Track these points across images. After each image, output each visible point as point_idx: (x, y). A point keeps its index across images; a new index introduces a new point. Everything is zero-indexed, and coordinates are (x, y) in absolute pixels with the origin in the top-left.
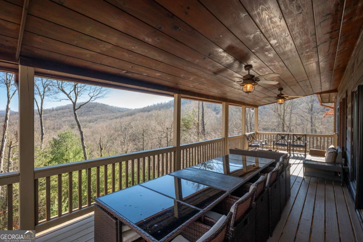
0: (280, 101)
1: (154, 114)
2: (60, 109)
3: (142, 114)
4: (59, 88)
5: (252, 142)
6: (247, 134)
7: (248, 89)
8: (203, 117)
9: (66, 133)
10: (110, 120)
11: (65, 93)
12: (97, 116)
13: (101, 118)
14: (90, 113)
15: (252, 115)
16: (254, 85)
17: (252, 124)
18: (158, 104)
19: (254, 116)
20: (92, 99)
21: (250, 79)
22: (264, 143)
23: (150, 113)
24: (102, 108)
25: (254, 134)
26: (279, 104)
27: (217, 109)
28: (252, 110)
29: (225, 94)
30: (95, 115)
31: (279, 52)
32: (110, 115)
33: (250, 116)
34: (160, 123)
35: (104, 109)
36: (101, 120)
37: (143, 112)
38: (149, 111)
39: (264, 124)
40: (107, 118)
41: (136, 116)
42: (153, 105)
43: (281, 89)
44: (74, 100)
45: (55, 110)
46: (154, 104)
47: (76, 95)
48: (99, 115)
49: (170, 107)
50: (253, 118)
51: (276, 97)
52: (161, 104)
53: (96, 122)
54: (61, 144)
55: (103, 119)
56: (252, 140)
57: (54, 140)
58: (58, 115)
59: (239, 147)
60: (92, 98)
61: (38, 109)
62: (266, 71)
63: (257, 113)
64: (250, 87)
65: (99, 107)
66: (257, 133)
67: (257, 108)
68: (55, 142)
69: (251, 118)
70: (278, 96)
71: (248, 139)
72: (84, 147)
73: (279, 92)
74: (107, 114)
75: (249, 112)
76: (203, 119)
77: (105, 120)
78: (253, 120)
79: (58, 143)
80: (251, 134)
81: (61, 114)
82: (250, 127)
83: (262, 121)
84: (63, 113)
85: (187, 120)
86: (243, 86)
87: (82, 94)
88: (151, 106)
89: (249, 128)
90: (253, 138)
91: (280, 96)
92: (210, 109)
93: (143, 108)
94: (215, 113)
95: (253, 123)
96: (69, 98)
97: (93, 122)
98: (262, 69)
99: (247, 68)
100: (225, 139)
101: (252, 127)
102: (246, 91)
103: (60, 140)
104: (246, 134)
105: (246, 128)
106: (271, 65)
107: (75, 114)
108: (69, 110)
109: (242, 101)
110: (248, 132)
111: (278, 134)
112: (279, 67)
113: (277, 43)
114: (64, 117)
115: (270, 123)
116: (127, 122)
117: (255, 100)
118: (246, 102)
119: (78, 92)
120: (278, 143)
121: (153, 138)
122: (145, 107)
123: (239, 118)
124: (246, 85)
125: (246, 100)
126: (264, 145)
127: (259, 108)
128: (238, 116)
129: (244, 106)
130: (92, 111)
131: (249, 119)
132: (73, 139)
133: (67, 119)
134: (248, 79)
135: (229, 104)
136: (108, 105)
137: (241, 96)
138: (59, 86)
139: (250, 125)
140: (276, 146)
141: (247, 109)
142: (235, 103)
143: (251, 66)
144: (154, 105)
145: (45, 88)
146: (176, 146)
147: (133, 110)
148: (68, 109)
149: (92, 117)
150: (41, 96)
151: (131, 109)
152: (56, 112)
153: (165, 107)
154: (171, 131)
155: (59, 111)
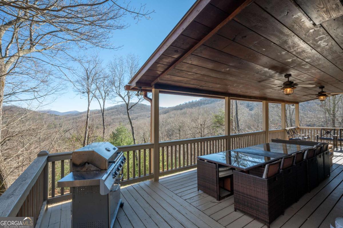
0: (322, 97)
1: (188, 112)
2: (110, 109)
3: (175, 112)
4: (117, 93)
5: (293, 136)
6: (288, 129)
7: (288, 92)
8: (237, 114)
9: (121, 128)
10: (148, 117)
11: (121, 97)
12: (138, 114)
13: (141, 116)
14: (132, 112)
15: (292, 111)
16: (293, 89)
17: (292, 121)
18: (189, 102)
19: (294, 112)
20: (140, 101)
21: (290, 84)
22: (306, 137)
23: (183, 111)
24: (141, 108)
25: (295, 129)
26: (321, 100)
27: (250, 105)
28: (292, 106)
29: (265, 94)
30: (136, 113)
31: (314, 65)
32: (147, 113)
33: (290, 112)
34: (195, 120)
35: (143, 108)
36: (141, 117)
37: (176, 110)
38: (181, 109)
39: (308, 120)
40: (145, 116)
41: (170, 113)
42: (184, 104)
43: (322, 87)
44: (127, 102)
45: (106, 110)
46: (186, 102)
47: (129, 98)
48: (139, 114)
49: (201, 105)
50: (293, 114)
51: (317, 95)
52: (193, 102)
53: (137, 119)
54: (118, 137)
55: (142, 117)
56: (293, 134)
57: (113, 133)
58: (109, 114)
59: (280, 138)
60: (140, 99)
61: (101, 110)
62: (304, 76)
63: (297, 109)
64: (290, 91)
65: (139, 107)
66: (298, 128)
67: (297, 105)
68: (114, 135)
69: (291, 114)
70: (319, 93)
71: (288, 133)
72: (134, 140)
73: (320, 90)
74: (145, 113)
75: (289, 108)
76: (237, 115)
77: (144, 118)
78: (293, 116)
79: (116, 136)
80: (291, 129)
81: (111, 113)
82: (290, 124)
83: (305, 116)
84: (112, 112)
85: (220, 117)
86: (284, 89)
87: (133, 97)
88: (183, 104)
89: (288, 124)
90: (294, 132)
91: (321, 94)
92: (243, 106)
93: (176, 106)
94: (248, 109)
95: (294, 120)
96: (124, 100)
97: (135, 120)
98: (300, 75)
99: (287, 76)
100: (266, 132)
101: (292, 124)
102: (286, 93)
103: (117, 134)
104: (286, 128)
105: (286, 124)
106: (308, 73)
107: (128, 113)
108: (117, 110)
109: (282, 99)
110: (288, 127)
111: (322, 129)
112: (316, 73)
113: (311, 60)
114: (113, 115)
115: (315, 119)
116: (164, 119)
117: (296, 98)
118: (285, 99)
119: (130, 95)
120: (322, 137)
121: (188, 134)
122: (178, 106)
123: (276, 114)
124: (286, 89)
125: (285, 97)
126: (307, 139)
127: (300, 104)
128: (275, 112)
129: (283, 104)
130: (133, 110)
131: (289, 114)
132: (125, 133)
133: (115, 117)
134: (288, 85)
135: (269, 102)
136: (146, 105)
137: (281, 95)
138: (117, 92)
139: (291, 122)
140: (321, 140)
141: (287, 105)
142: (275, 101)
143: (290, 75)
144: (186, 104)
145: (105, 94)
146: (227, 135)
147: (167, 108)
148: (115, 109)
149: (133, 115)
150: (103, 100)
151: (165, 108)
152: (107, 112)
153: (196, 105)
154: (204, 127)
155: (110, 111)
